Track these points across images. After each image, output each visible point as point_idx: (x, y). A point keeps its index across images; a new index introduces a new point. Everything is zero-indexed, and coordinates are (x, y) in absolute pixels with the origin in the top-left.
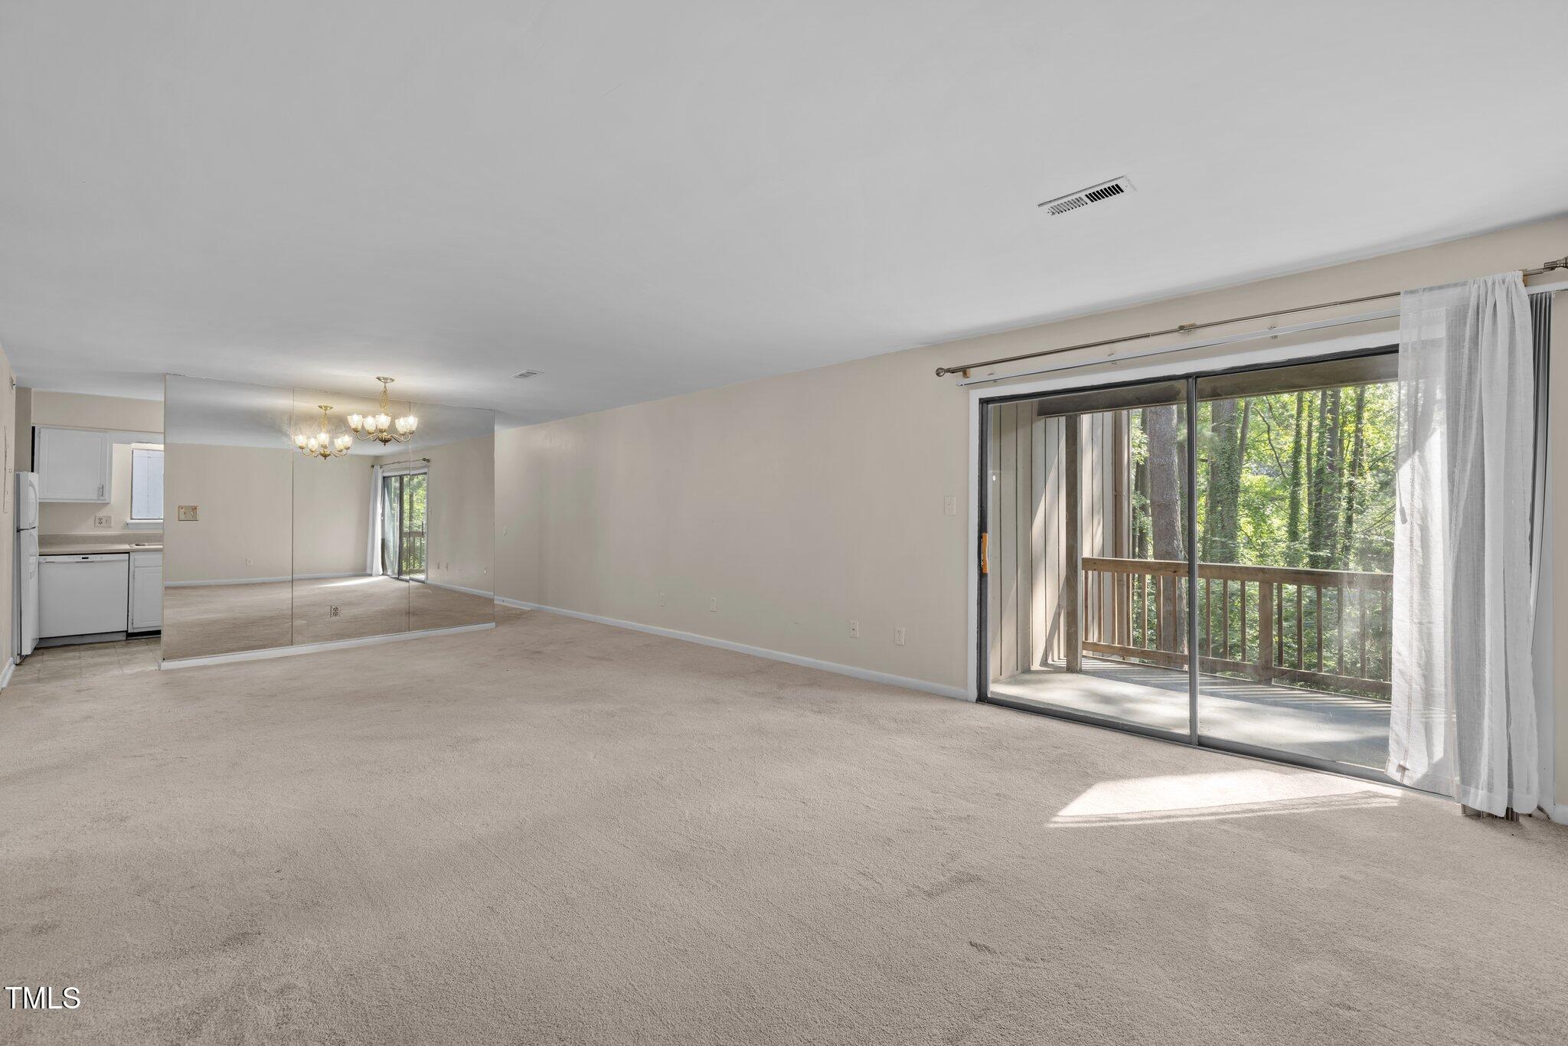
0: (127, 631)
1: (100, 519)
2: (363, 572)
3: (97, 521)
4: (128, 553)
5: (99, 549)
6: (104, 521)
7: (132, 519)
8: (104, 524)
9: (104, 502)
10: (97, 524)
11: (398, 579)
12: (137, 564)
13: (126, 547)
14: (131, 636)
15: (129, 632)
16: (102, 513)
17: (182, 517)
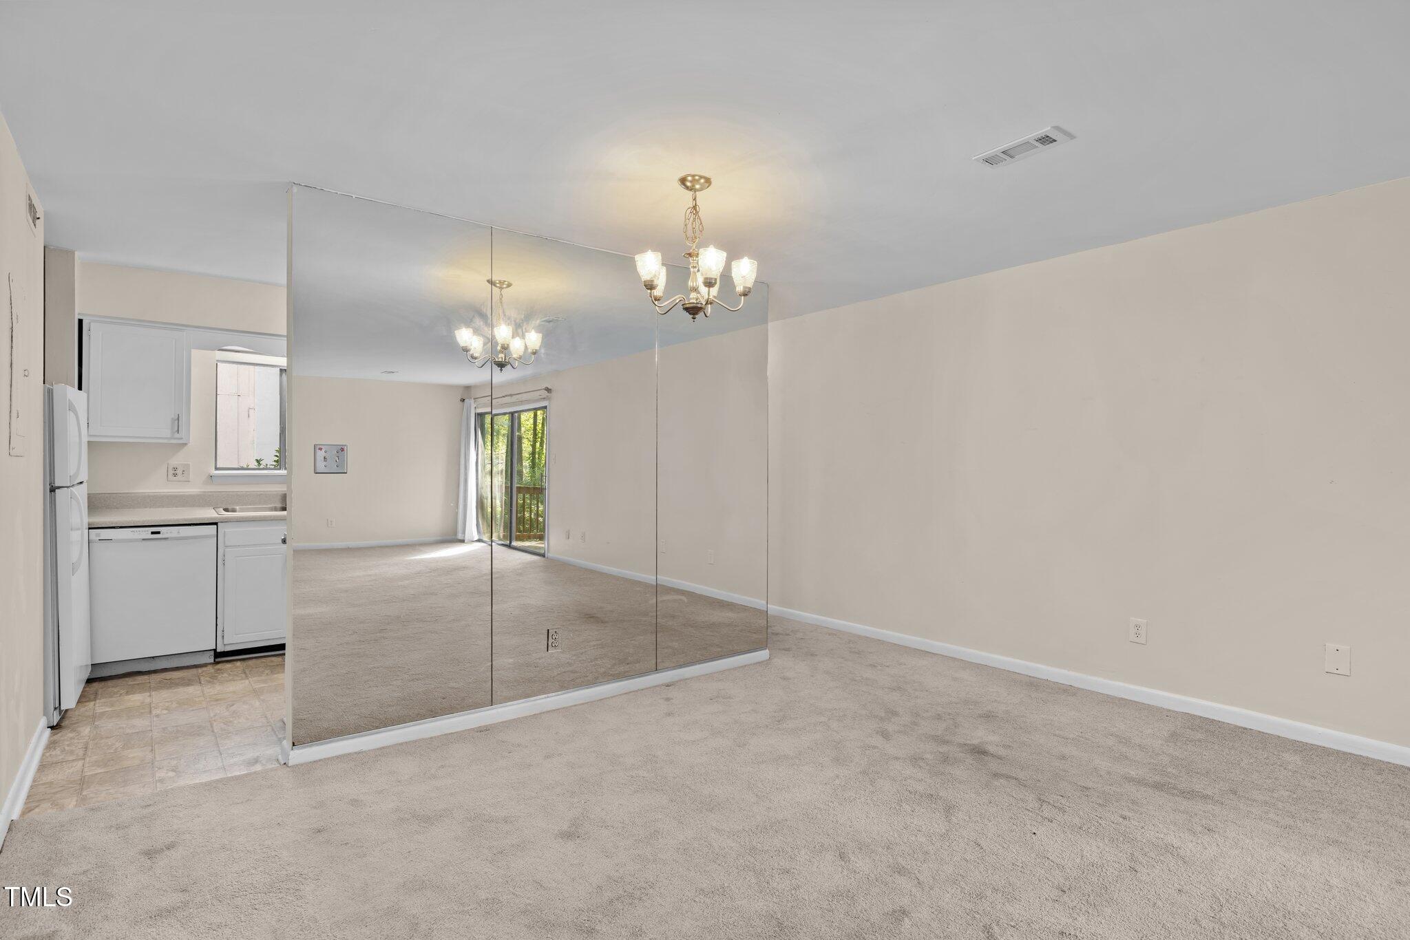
0: (215, 650)
1: (175, 469)
2: (453, 537)
3: (171, 472)
4: (216, 524)
5: (176, 517)
6: (179, 472)
7: (217, 469)
8: (179, 477)
9: (181, 442)
10: (171, 476)
11: (509, 546)
12: (228, 543)
13: (209, 514)
14: (220, 656)
15: (218, 650)
16: (177, 460)
17: (321, 466)
